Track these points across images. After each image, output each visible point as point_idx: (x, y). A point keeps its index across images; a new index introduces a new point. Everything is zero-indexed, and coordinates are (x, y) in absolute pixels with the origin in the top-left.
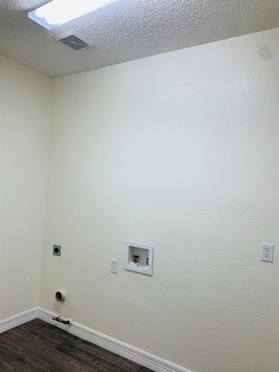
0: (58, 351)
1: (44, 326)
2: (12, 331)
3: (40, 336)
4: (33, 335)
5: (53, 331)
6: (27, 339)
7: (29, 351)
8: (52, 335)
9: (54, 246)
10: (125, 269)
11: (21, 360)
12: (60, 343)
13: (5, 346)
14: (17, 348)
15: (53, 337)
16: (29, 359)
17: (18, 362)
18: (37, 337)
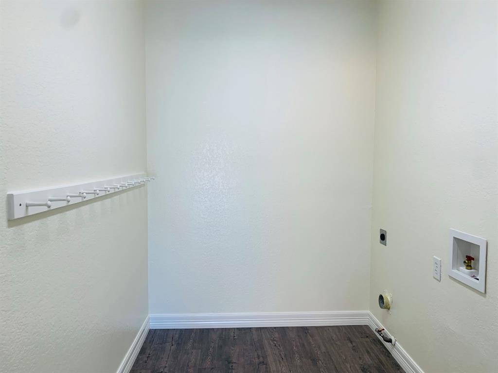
0: (360, 371)
1: (367, 337)
2: (330, 328)
3: (354, 345)
4: (347, 341)
5: (373, 346)
6: (338, 343)
7: (329, 355)
8: (369, 350)
9: (381, 230)
10: (450, 276)
11: (314, 361)
12: (370, 362)
13: (311, 340)
14: (319, 348)
15: (368, 352)
16: (323, 363)
17: (310, 360)
18: (350, 345)
